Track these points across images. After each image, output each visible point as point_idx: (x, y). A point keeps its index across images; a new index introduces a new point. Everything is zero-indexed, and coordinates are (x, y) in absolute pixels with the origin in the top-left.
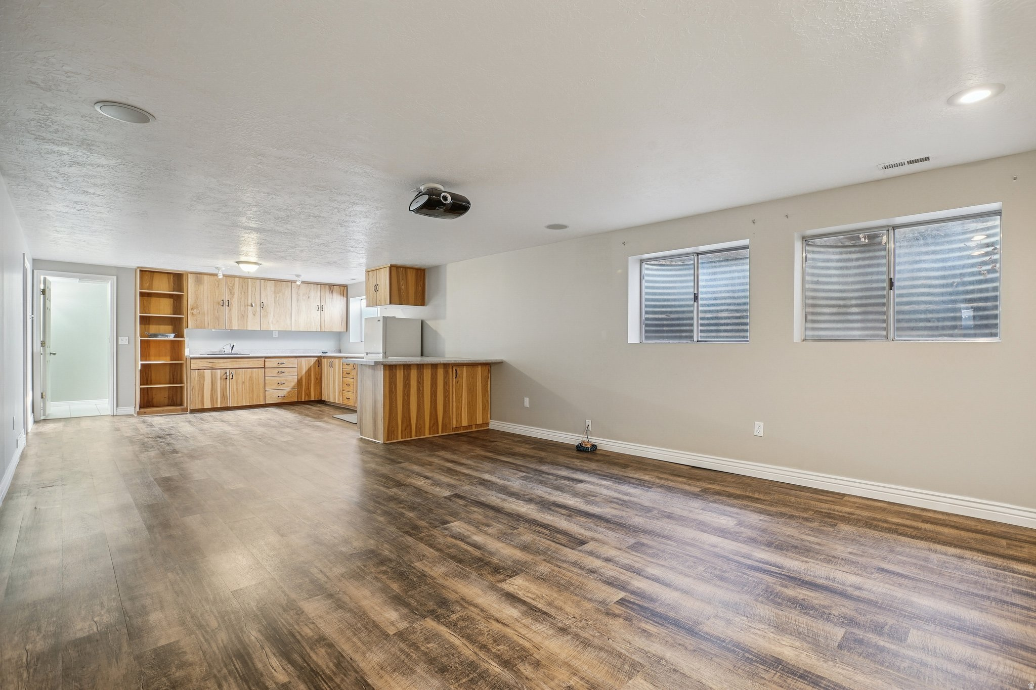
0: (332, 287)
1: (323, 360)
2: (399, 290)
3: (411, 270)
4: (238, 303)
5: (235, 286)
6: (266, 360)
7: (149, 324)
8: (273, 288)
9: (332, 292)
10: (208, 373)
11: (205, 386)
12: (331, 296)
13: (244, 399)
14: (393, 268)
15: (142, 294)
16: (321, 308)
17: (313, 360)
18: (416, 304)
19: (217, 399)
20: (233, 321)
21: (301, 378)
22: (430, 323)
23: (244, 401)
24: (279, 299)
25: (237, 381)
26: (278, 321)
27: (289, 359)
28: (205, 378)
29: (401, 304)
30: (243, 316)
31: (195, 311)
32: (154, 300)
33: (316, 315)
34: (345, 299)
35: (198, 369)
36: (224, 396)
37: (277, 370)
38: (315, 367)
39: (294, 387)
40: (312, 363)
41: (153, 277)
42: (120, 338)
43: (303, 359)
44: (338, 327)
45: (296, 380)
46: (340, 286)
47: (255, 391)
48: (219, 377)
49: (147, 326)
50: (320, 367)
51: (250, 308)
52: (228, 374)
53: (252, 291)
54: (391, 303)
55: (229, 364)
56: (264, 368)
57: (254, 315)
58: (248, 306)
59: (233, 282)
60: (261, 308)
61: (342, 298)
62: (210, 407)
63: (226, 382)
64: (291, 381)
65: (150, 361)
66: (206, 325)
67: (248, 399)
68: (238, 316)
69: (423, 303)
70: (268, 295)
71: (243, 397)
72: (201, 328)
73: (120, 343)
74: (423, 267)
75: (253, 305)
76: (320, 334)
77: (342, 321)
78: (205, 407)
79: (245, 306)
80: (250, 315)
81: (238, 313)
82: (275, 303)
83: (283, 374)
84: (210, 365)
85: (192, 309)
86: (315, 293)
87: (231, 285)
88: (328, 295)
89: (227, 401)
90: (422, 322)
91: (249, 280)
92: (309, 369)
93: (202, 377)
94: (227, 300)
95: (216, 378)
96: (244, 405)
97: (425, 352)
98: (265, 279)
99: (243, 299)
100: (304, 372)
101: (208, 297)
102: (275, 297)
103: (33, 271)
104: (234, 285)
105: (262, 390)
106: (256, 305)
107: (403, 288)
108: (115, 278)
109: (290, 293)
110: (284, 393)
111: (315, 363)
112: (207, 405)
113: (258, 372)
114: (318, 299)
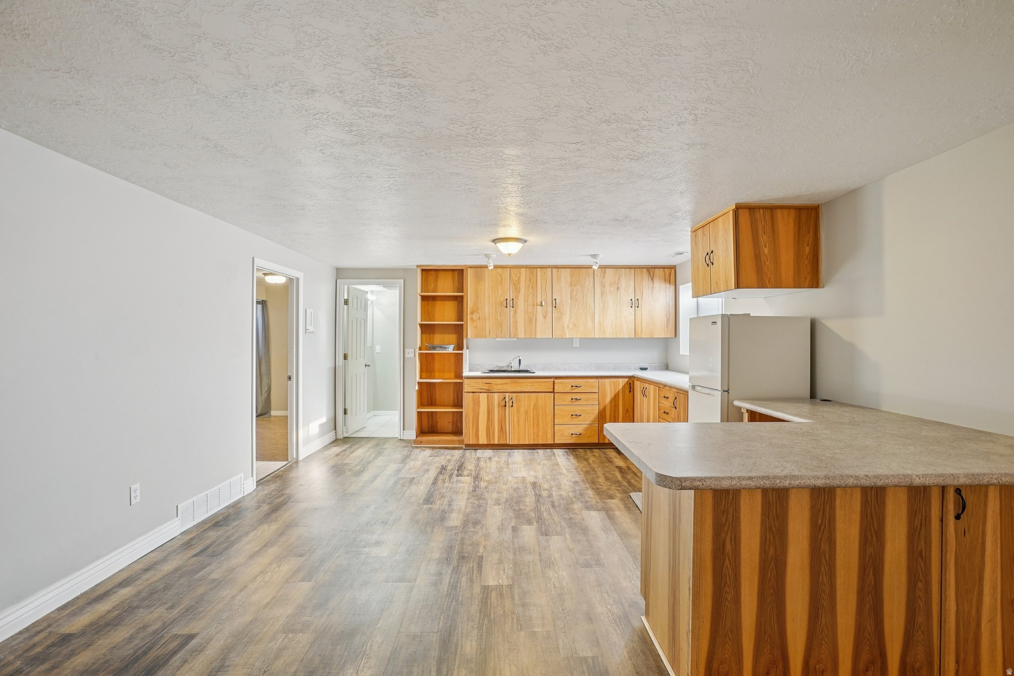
0: (652, 271)
1: (635, 382)
2: (757, 256)
3: (785, 212)
4: (525, 302)
5: (521, 278)
6: (556, 381)
7: (433, 333)
8: (569, 279)
9: (652, 279)
10: (483, 397)
11: (480, 414)
12: (651, 285)
13: (527, 435)
14: (741, 211)
15: (424, 298)
16: (635, 304)
17: (622, 383)
18: (797, 285)
19: (494, 432)
20: (518, 327)
21: (604, 409)
22: (833, 325)
23: (527, 437)
24: (577, 294)
25: (518, 410)
26: (575, 325)
27: (588, 380)
28: (480, 402)
29: (761, 285)
30: (530, 320)
31: (475, 316)
32: (439, 304)
33: (628, 313)
34: (673, 287)
35: (473, 392)
36: (502, 429)
37: (570, 396)
38: (624, 392)
39: (594, 421)
40: (621, 387)
41: (438, 276)
42: (406, 350)
43: (607, 381)
44: (661, 332)
45: (596, 412)
46: (664, 267)
47: (541, 425)
48: (496, 403)
49: (431, 335)
50: (632, 393)
51: (539, 308)
52: (507, 399)
53: (542, 285)
54: (738, 286)
55: (510, 386)
56: (553, 392)
57: (545, 317)
58: (537, 305)
59: (518, 275)
60: (554, 308)
61: (668, 286)
62: (486, 443)
63: (505, 411)
64: (589, 413)
65: (434, 378)
66: (488, 333)
67: (532, 435)
68: (525, 319)
69: (814, 281)
70: (563, 290)
71: (525, 432)
72: (482, 337)
73: (406, 356)
74: (814, 202)
75: (543, 304)
76: (636, 341)
77: (668, 320)
78: (480, 443)
79: (533, 305)
80: (540, 317)
81: (525, 315)
82: (571, 299)
83: (578, 402)
84: (486, 387)
85: (472, 313)
86: (627, 282)
87: (516, 279)
88: (646, 283)
89: (506, 436)
90: (813, 325)
91: (538, 269)
92: (615, 396)
93: (477, 403)
94: (511, 298)
95: (493, 405)
96: (527, 443)
97: (821, 393)
98: (557, 267)
99: (531, 297)
100: (608, 399)
101: (489, 297)
102: (572, 292)
103: (336, 280)
104: (519, 279)
105: (550, 424)
106: (546, 303)
107: (766, 251)
108: (403, 280)
109: (592, 284)
110: (579, 429)
111: (624, 387)
112: (483, 440)
113: (545, 398)
114: (631, 289)
